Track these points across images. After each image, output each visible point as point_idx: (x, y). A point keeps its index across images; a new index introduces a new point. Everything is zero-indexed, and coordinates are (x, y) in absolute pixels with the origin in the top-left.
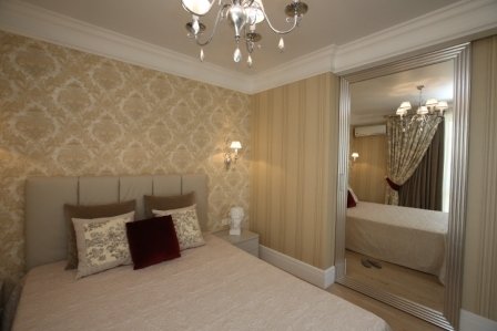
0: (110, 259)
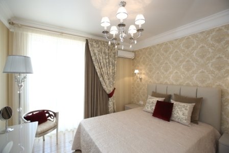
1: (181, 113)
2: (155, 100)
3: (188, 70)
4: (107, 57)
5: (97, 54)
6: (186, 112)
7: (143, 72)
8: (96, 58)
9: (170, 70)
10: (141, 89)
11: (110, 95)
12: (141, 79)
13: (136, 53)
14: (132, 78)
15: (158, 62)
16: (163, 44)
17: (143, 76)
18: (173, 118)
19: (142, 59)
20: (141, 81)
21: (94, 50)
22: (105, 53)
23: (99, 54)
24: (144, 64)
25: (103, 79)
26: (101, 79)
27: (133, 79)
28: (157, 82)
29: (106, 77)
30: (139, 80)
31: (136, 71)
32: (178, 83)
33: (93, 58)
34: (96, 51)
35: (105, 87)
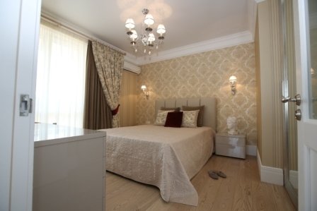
0: (161, 122)
1: (189, 119)
2: (166, 113)
3: (193, 84)
4: (113, 66)
5: (102, 60)
6: (193, 117)
7: (150, 88)
8: (101, 65)
9: (178, 85)
10: (147, 107)
11: (114, 112)
12: (147, 96)
13: (143, 68)
14: (136, 96)
15: (166, 77)
16: (171, 60)
17: (150, 93)
18: (183, 125)
19: (149, 75)
20: (147, 99)
21: (99, 55)
22: (110, 61)
23: (104, 61)
24: (151, 80)
25: (108, 91)
26: (106, 91)
27: (138, 97)
28: (165, 98)
29: (111, 89)
30: (145, 97)
31: (143, 87)
32: (185, 97)
33: (97, 64)
34: (101, 57)
35: (109, 101)
